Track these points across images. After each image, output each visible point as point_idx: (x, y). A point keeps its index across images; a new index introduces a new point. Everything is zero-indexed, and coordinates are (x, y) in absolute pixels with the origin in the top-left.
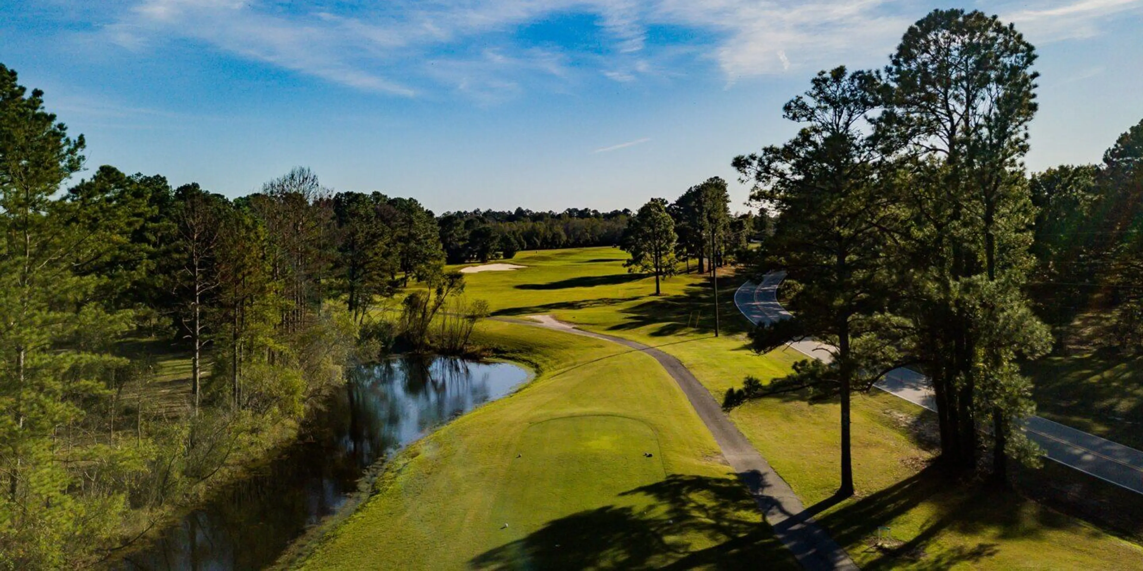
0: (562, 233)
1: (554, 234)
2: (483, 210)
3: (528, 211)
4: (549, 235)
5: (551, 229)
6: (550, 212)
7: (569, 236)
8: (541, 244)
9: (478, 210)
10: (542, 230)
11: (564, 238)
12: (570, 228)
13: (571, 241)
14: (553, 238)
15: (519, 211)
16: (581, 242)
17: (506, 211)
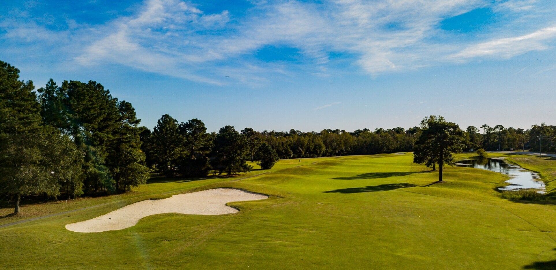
0: (322, 144)
1: (316, 145)
2: (269, 131)
3: (298, 131)
4: (312, 146)
5: (313, 142)
6: (313, 132)
7: (327, 147)
8: (305, 153)
9: (266, 131)
10: (306, 143)
11: (324, 148)
12: (328, 141)
13: (329, 151)
14: (315, 148)
15: (292, 132)
16: (337, 151)
17: (284, 132)
